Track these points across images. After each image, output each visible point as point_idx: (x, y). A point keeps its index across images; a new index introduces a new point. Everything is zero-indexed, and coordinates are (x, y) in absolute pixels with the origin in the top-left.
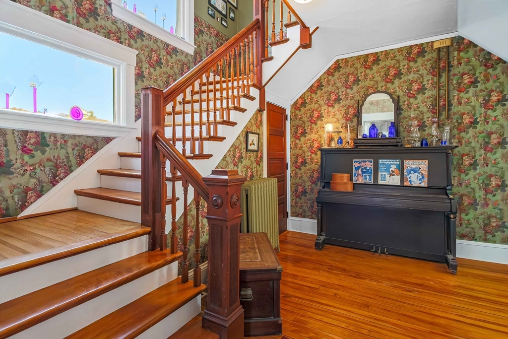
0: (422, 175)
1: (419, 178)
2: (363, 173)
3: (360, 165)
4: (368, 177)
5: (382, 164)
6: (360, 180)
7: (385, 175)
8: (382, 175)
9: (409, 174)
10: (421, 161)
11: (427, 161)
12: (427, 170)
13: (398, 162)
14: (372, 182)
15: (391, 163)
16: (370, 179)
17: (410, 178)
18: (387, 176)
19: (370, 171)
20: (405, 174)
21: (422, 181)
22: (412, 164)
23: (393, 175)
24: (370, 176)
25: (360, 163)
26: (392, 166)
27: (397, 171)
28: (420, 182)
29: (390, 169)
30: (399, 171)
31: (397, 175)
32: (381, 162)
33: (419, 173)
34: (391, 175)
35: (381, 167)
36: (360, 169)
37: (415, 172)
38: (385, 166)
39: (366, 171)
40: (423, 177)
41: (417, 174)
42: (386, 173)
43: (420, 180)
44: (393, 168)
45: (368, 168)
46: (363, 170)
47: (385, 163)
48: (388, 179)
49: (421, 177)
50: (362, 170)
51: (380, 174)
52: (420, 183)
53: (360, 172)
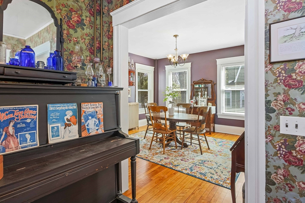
0: (99, 119)
1: (96, 124)
2: (17, 130)
3: (11, 116)
4: (28, 136)
5: (53, 111)
6: (12, 145)
7: (58, 127)
8: (53, 128)
9: (86, 121)
10: (97, 104)
11: (102, 103)
12: (102, 113)
13: (74, 106)
14: (37, 143)
15: (66, 108)
16: (33, 139)
17: (88, 126)
18: (62, 128)
19: (32, 125)
20: (83, 121)
21: (98, 127)
22: (89, 108)
23: (69, 125)
24: (33, 135)
25: (10, 113)
26: (67, 112)
27: (74, 119)
28: (97, 128)
29: (65, 118)
30: (76, 118)
31: (75, 124)
32: (51, 109)
33: (96, 118)
34: (67, 125)
35: (51, 116)
36: (12, 124)
37: (93, 117)
38: (58, 114)
39: (24, 125)
40: (99, 121)
41: (94, 119)
42: (59, 125)
43: (97, 125)
44: (69, 115)
45: (29, 121)
46: (19, 126)
47: (58, 108)
48: (63, 133)
49: (98, 122)
50: (15, 126)
51: (50, 127)
52: (97, 130)
53: (11, 130)
